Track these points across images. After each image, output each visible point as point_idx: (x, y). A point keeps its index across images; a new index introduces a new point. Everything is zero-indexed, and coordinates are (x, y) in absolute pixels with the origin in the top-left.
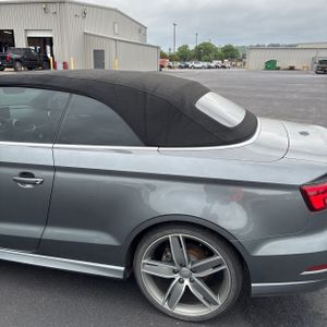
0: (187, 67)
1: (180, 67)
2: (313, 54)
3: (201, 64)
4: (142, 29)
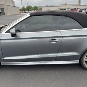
0: (26, 12)
3: (30, 12)
4: (13, 2)
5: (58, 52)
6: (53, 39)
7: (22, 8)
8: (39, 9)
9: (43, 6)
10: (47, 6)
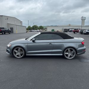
0: (32, 31)
1: (30, 31)
2: (62, 28)
3: (35, 31)
4: (21, 22)
5: (53, 49)
6: (50, 43)
7: (28, 27)
8: (44, 28)
9: (48, 26)
10: (52, 26)
